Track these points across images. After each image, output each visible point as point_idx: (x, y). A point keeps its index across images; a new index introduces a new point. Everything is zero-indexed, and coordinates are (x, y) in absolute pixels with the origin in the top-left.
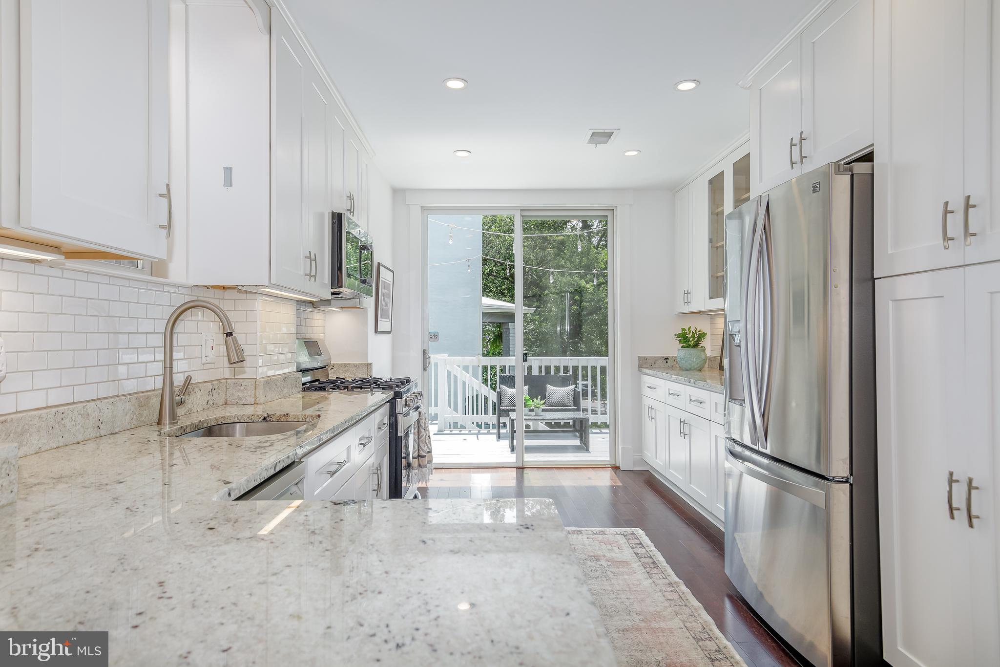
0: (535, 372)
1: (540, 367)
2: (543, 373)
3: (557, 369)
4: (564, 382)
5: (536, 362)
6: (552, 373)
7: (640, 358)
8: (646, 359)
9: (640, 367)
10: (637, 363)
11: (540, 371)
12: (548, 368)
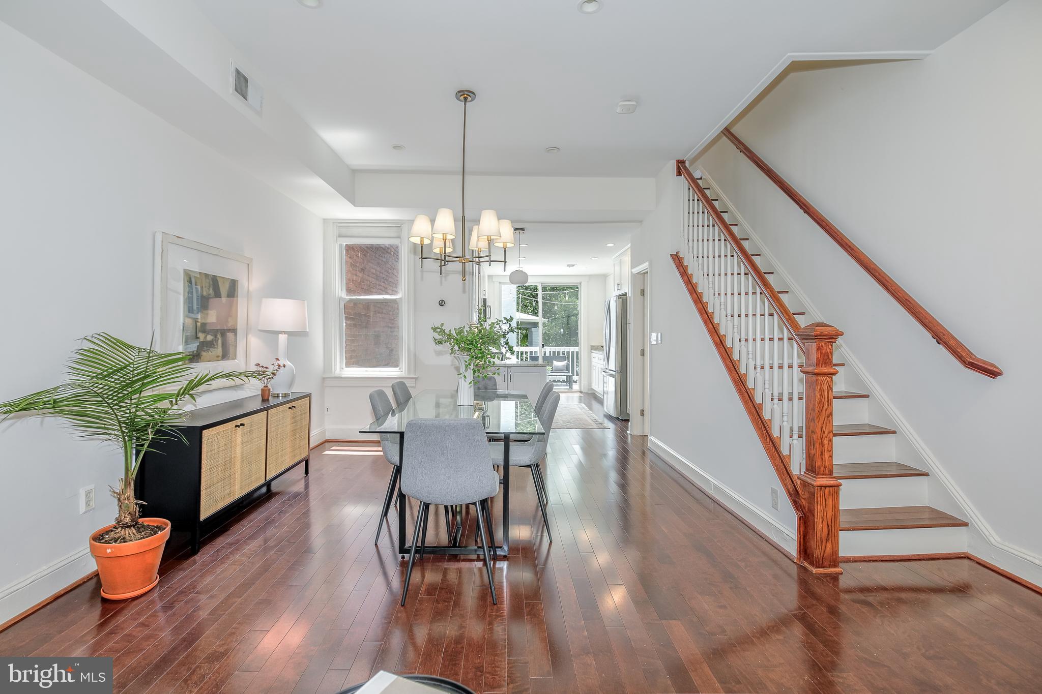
0: (547, 354)
1: (550, 352)
2: (552, 355)
3: (559, 353)
4: (563, 359)
5: (548, 350)
6: (556, 355)
7: (591, 346)
8: (594, 346)
9: (591, 350)
10: (590, 349)
11: (550, 354)
12: (554, 353)
